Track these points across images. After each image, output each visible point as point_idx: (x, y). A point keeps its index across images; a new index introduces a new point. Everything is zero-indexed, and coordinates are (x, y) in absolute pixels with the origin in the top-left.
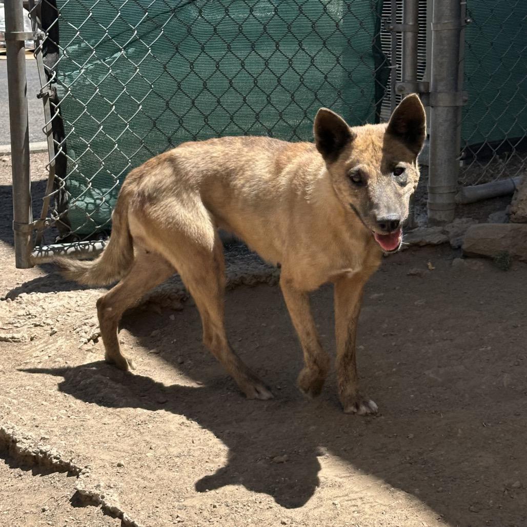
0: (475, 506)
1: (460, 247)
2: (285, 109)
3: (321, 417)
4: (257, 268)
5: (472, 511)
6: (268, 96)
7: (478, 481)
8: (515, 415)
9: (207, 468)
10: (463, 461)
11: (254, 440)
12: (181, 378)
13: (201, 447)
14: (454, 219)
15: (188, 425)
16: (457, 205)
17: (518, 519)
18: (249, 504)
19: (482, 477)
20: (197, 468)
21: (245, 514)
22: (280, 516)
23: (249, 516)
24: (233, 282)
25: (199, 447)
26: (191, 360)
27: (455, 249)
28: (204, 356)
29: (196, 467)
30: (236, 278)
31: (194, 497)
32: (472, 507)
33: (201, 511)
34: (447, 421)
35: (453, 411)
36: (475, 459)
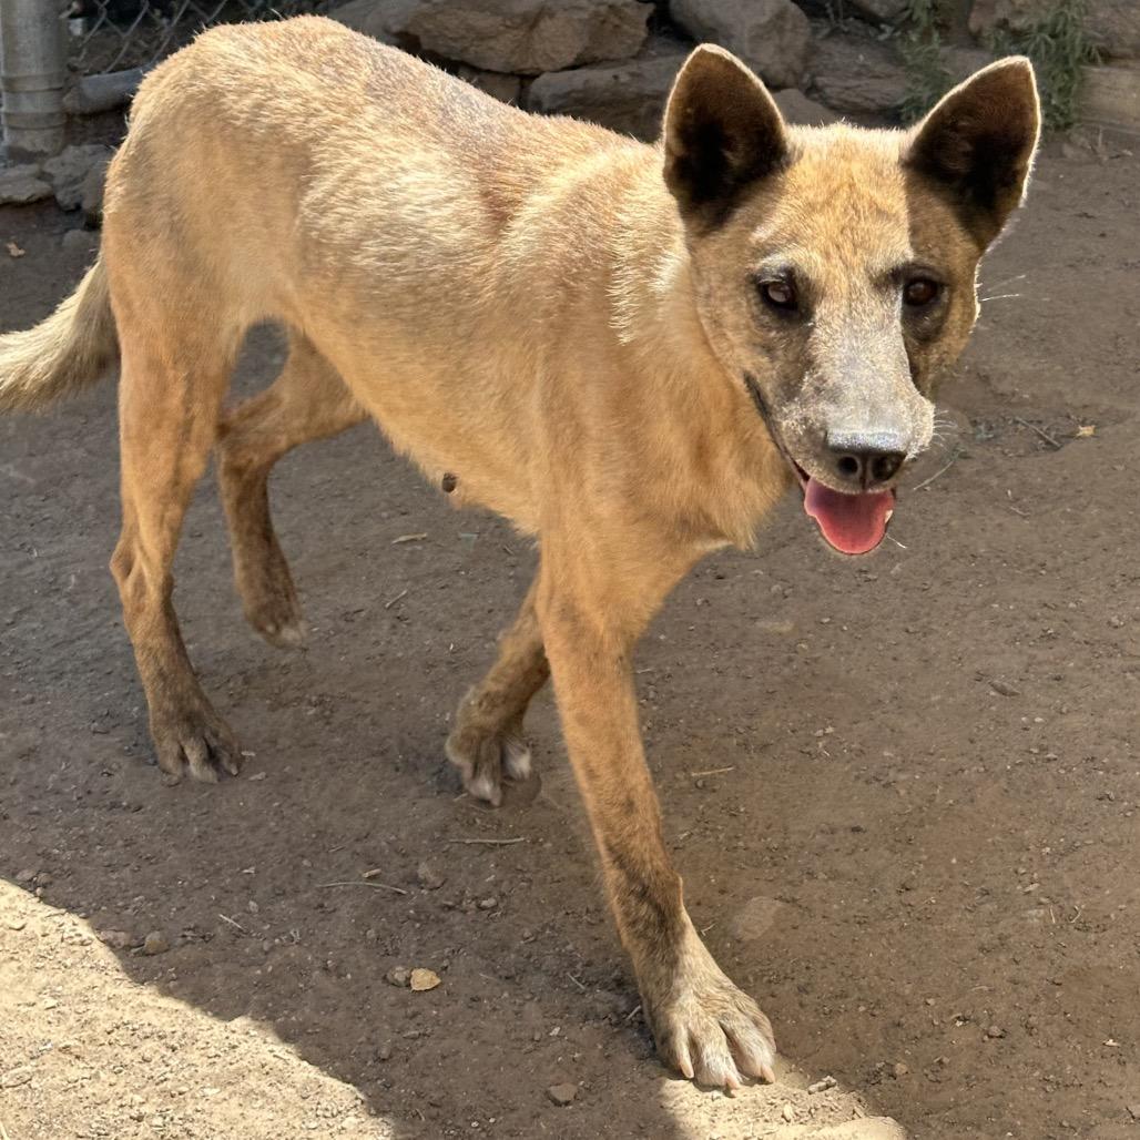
0: (101, 722)
1: (78, 207)
5: (95, 732)
7: (110, 673)
8: (192, 536)
10: (79, 639)
14: (64, 147)
16: (70, 116)
19: (119, 664)
27: (70, 212)
32: (96, 724)
34: (47, 563)
35: (60, 541)
36: (104, 631)
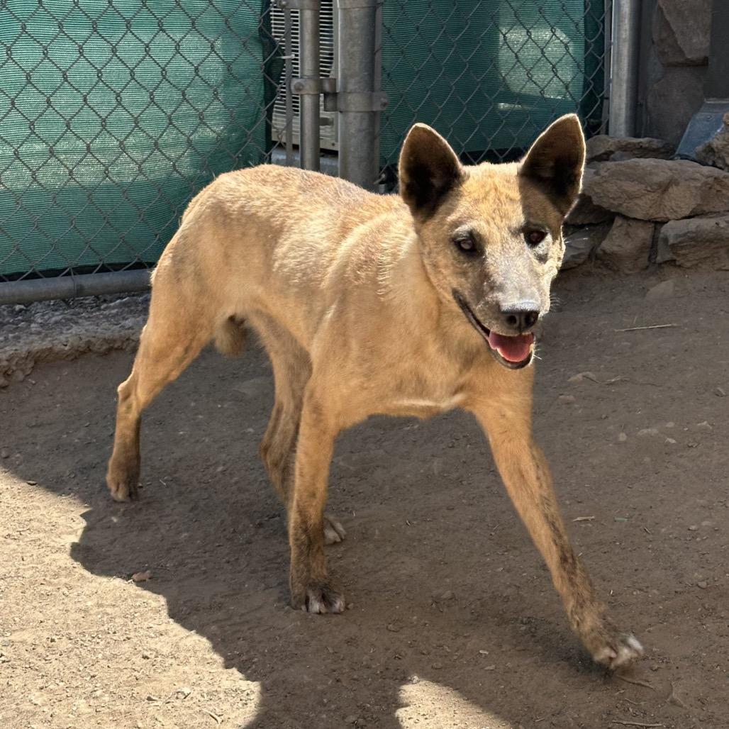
0: (394, 624)
2: (141, 114)
3: (196, 521)
4: (110, 329)
5: (390, 631)
6: (118, 95)
7: (399, 593)
8: (448, 509)
9: (42, 592)
10: (380, 570)
11: (108, 553)
12: (6, 477)
13: (34, 565)
15: (16, 537)
17: (449, 637)
18: (100, 636)
19: (405, 588)
20: (28, 593)
21: (93, 649)
22: (140, 648)
23: (100, 651)
24: (76, 348)
25: (31, 565)
26: (20, 453)
28: (38, 448)
29: (27, 591)
30: (81, 342)
31: (24, 630)
32: (391, 625)
33: (33, 646)
34: (361, 521)
35: (369, 507)
36: (395, 566)
